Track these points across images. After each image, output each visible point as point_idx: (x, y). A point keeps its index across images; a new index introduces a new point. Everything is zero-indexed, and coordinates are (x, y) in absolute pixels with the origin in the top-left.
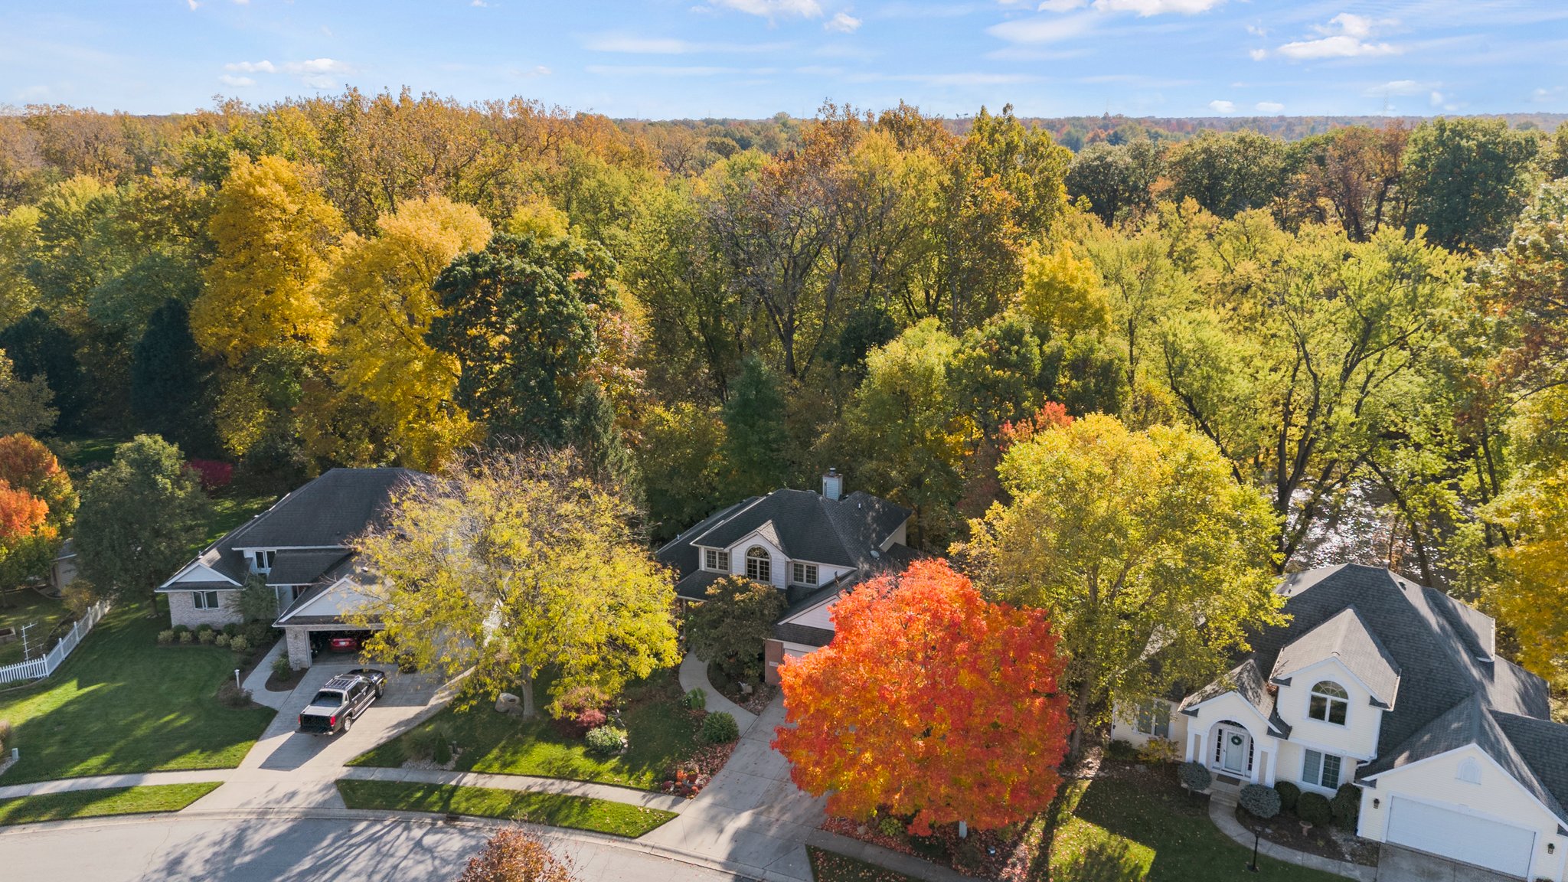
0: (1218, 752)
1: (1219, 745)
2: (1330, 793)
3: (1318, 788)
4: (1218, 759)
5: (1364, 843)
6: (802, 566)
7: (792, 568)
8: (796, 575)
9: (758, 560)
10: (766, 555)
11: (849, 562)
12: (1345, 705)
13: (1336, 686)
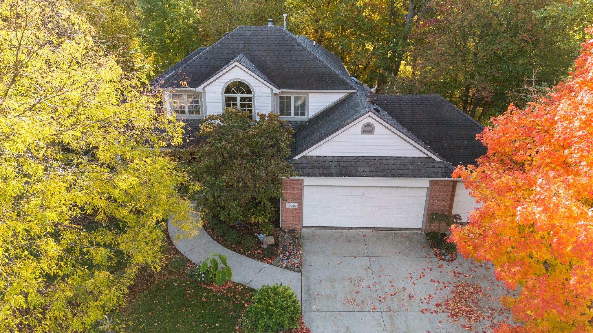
6: (289, 98)
7: (277, 100)
8: (281, 109)
9: (238, 96)
10: (249, 91)
11: (344, 85)
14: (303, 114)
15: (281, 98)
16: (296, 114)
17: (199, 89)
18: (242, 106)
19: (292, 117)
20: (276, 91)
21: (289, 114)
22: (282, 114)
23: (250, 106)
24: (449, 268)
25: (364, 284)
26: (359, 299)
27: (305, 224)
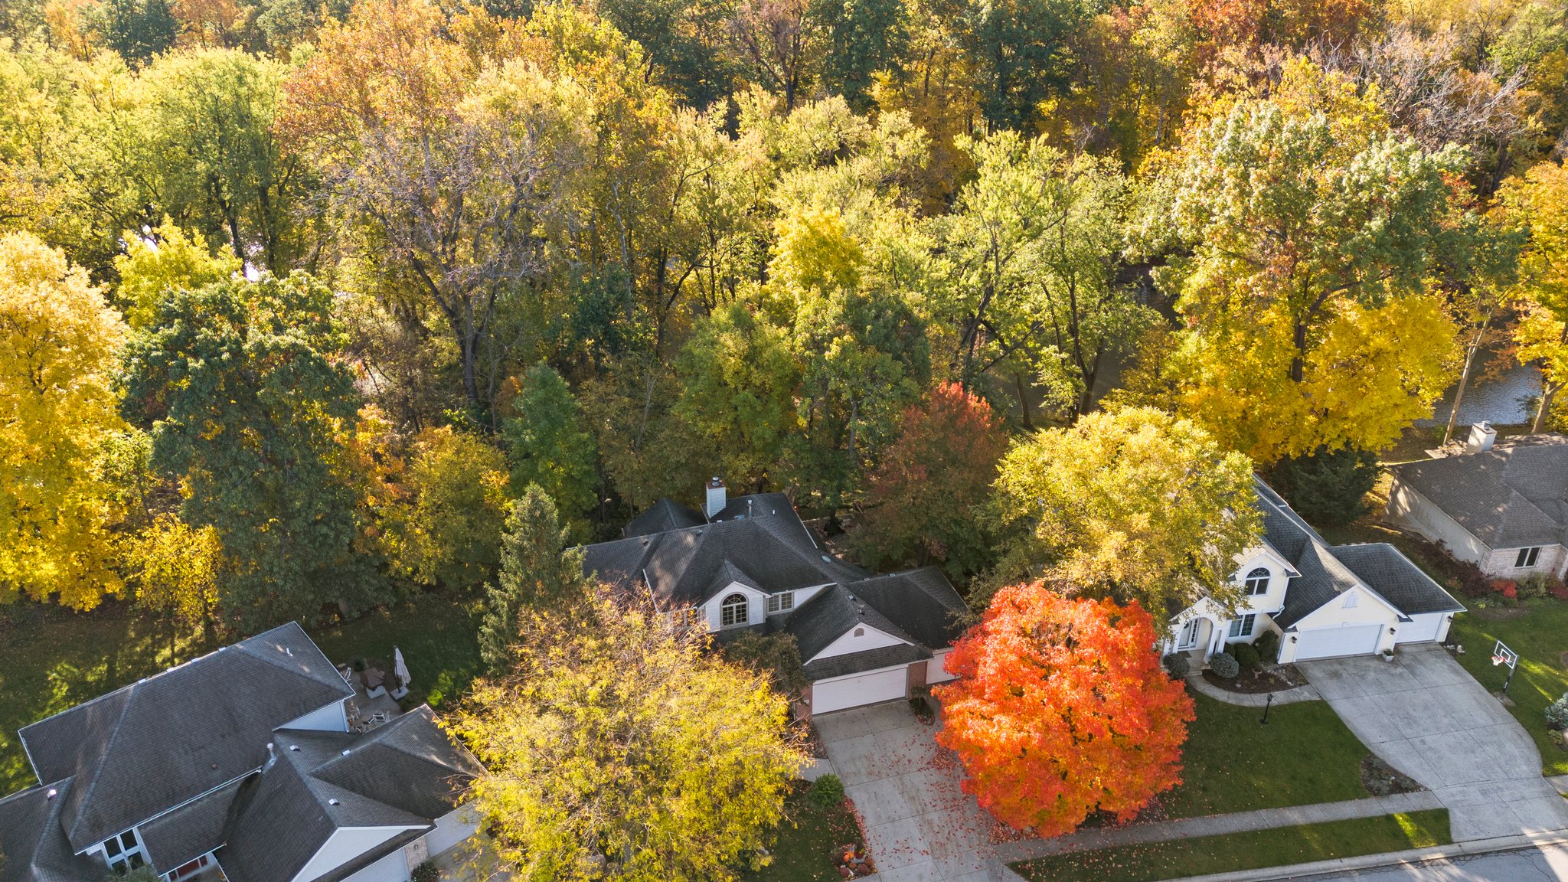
2: (1249, 639)
3: (1240, 638)
5: (1285, 667)
6: (779, 598)
7: (768, 602)
8: (771, 608)
9: (734, 605)
10: (743, 599)
11: (824, 579)
12: (1266, 581)
13: (1263, 570)
14: (790, 607)
15: (770, 598)
16: (784, 609)
17: (701, 607)
18: (738, 612)
19: (780, 611)
20: (768, 596)
21: (778, 610)
22: (772, 612)
23: (745, 612)
24: (930, 730)
25: (876, 758)
26: (876, 770)
27: (814, 712)
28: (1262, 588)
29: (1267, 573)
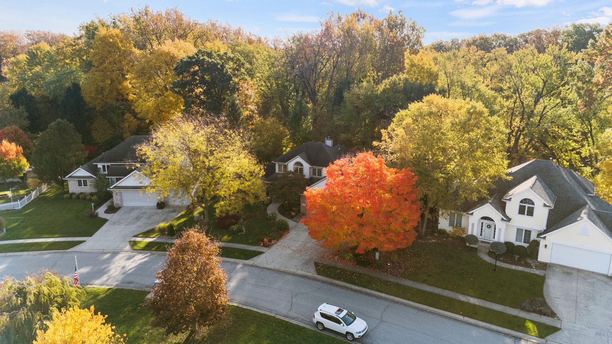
0: (481, 232)
1: (482, 229)
2: (527, 245)
3: (522, 244)
4: (481, 235)
5: (541, 263)
6: (316, 169)
7: (312, 170)
8: (313, 173)
9: (299, 167)
10: (302, 165)
12: (533, 208)
13: (530, 200)
14: (321, 176)
15: (313, 169)
16: (318, 175)
17: (286, 164)
18: (300, 170)
20: (311, 166)
21: (316, 175)
22: (313, 175)
23: (302, 171)
28: (531, 213)
29: (533, 204)
